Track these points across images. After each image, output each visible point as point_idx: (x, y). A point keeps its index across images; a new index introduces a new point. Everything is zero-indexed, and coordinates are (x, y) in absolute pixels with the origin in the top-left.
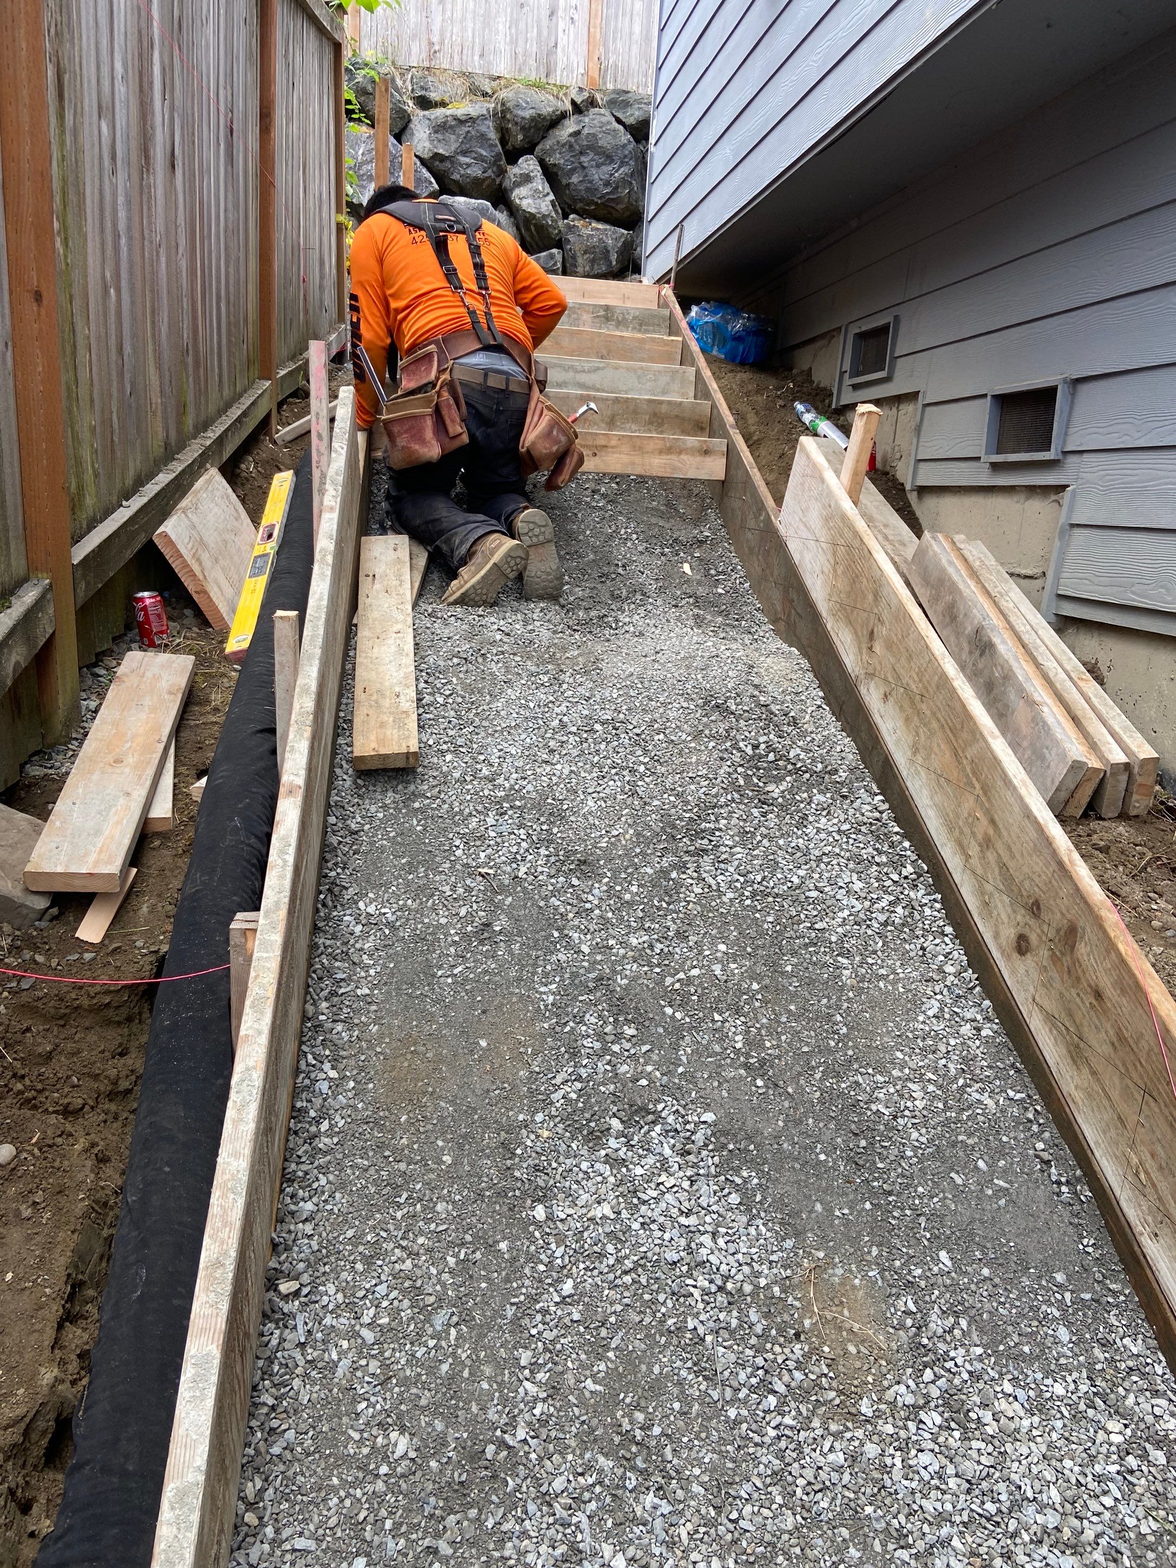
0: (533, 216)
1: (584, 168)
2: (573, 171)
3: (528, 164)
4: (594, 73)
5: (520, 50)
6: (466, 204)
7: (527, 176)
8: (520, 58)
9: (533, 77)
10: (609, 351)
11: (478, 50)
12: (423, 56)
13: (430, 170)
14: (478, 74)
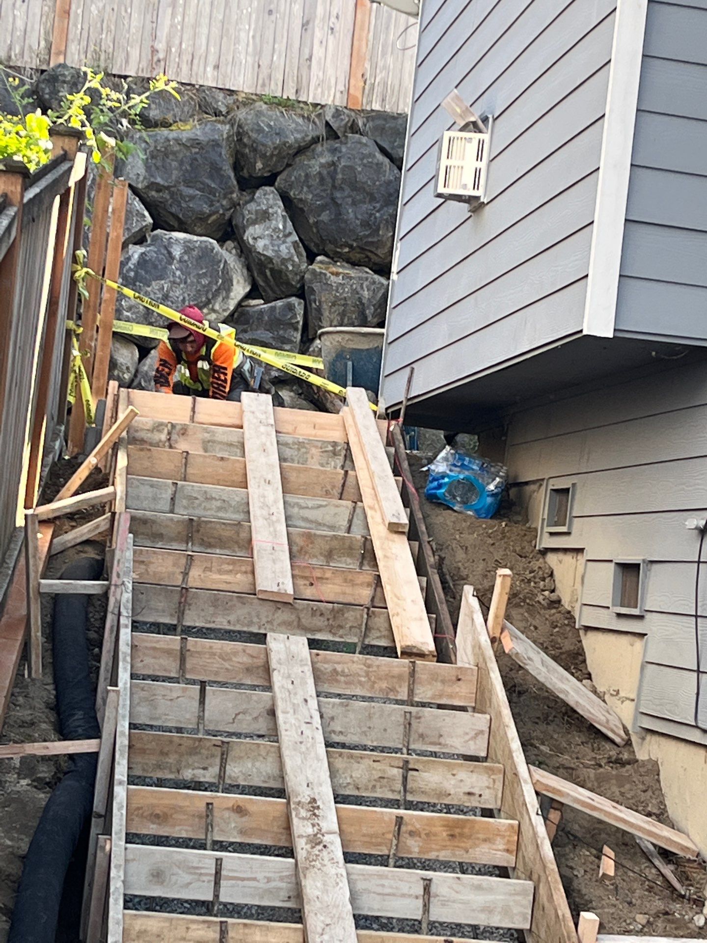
0: (270, 260)
1: (338, 205)
2: (323, 208)
3: (268, 198)
4: (356, 92)
5: (265, 63)
6: (186, 241)
7: (266, 212)
8: (265, 71)
9: (279, 94)
10: (334, 487)
11: (212, 60)
12: (144, 64)
13: (143, 201)
14: (210, 88)
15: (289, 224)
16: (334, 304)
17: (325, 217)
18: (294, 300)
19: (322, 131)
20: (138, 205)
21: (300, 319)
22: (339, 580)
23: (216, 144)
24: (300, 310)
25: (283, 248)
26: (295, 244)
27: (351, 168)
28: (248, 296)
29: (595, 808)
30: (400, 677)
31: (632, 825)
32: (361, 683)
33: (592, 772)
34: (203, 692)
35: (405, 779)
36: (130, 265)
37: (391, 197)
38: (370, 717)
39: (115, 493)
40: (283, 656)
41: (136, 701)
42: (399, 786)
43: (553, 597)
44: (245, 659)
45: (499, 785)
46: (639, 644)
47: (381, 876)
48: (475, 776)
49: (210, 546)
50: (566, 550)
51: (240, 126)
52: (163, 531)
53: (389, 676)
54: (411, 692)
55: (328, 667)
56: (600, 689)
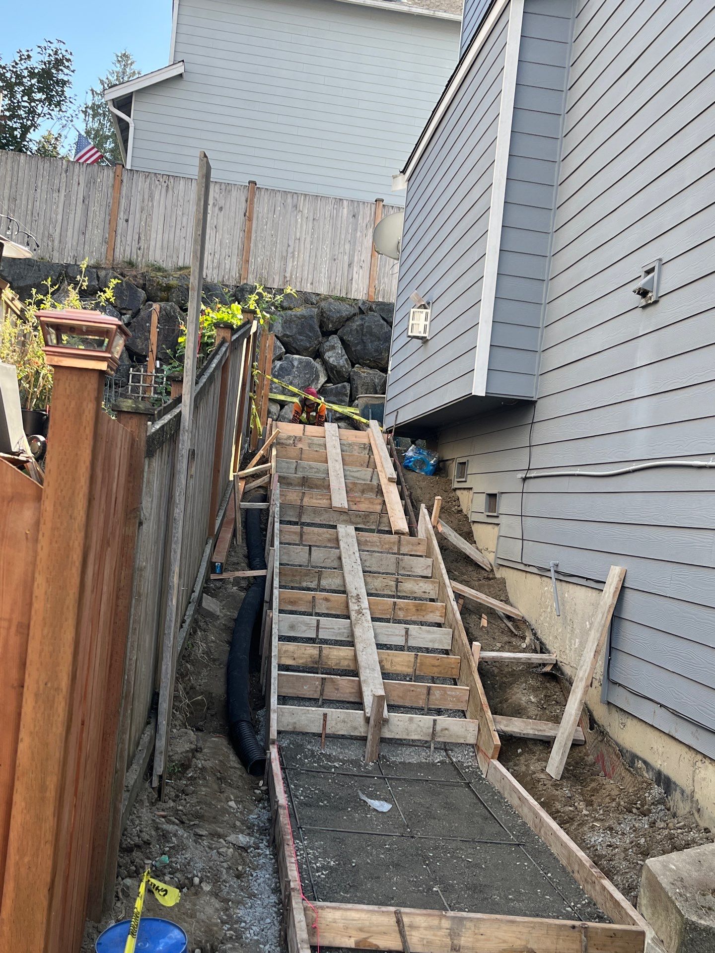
0: (335, 366)
1: (364, 343)
2: (358, 343)
3: (334, 340)
4: (372, 294)
5: (332, 281)
6: (299, 359)
7: (333, 346)
8: (332, 285)
9: (338, 295)
10: (364, 462)
11: (310, 281)
12: (281, 283)
13: (281, 342)
14: (309, 293)
15: (344, 351)
16: (363, 385)
17: (359, 348)
18: (345, 383)
19: (358, 311)
20: (279, 343)
21: (348, 392)
22: (367, 502)
23: (312, 317)
24: (348, 388)
25: (341, 361)
26: (346, 360)
27: (370, 327)
28: (326, 382)
29: (478, 598)
30: (394, 543)
31: (494, 605)
32: (377, 546)
33: (477, 583)
34: (310, 550)
35: (397, 586)
36: (276, 369)
37: (387, 339)
38: (381, 560)
39: (271, 466)
40: (344, 535)
41: (282, 553)
42: (394, 589)
43: (459, 509)
44: (328, 536)
45: (437, 589)
46: (496, 528)
47: (387, 627)
48: (426, 585)
49: (312, 488)
50: (464, 489)
51: (322, 309)
52: (292, 482)
53: (389, 543)
54: (399, 549)
55: (363, 539)
56: (480, 548)
